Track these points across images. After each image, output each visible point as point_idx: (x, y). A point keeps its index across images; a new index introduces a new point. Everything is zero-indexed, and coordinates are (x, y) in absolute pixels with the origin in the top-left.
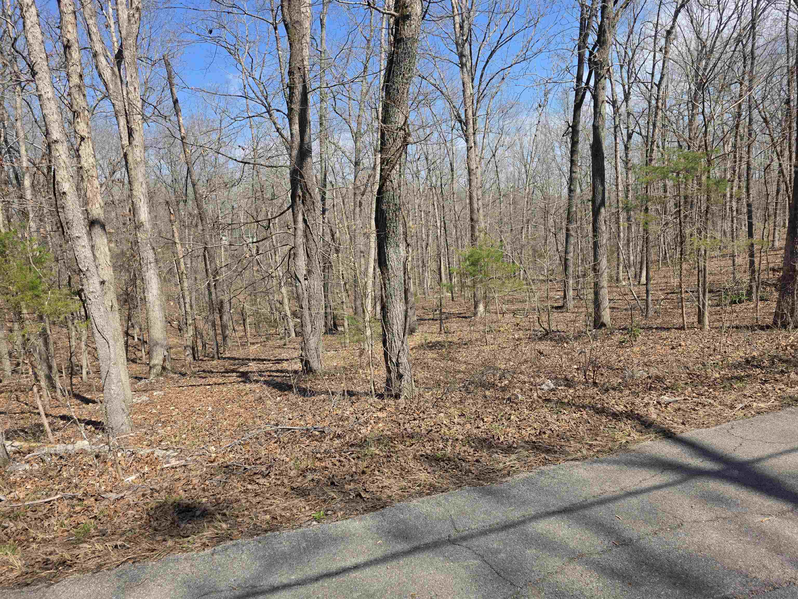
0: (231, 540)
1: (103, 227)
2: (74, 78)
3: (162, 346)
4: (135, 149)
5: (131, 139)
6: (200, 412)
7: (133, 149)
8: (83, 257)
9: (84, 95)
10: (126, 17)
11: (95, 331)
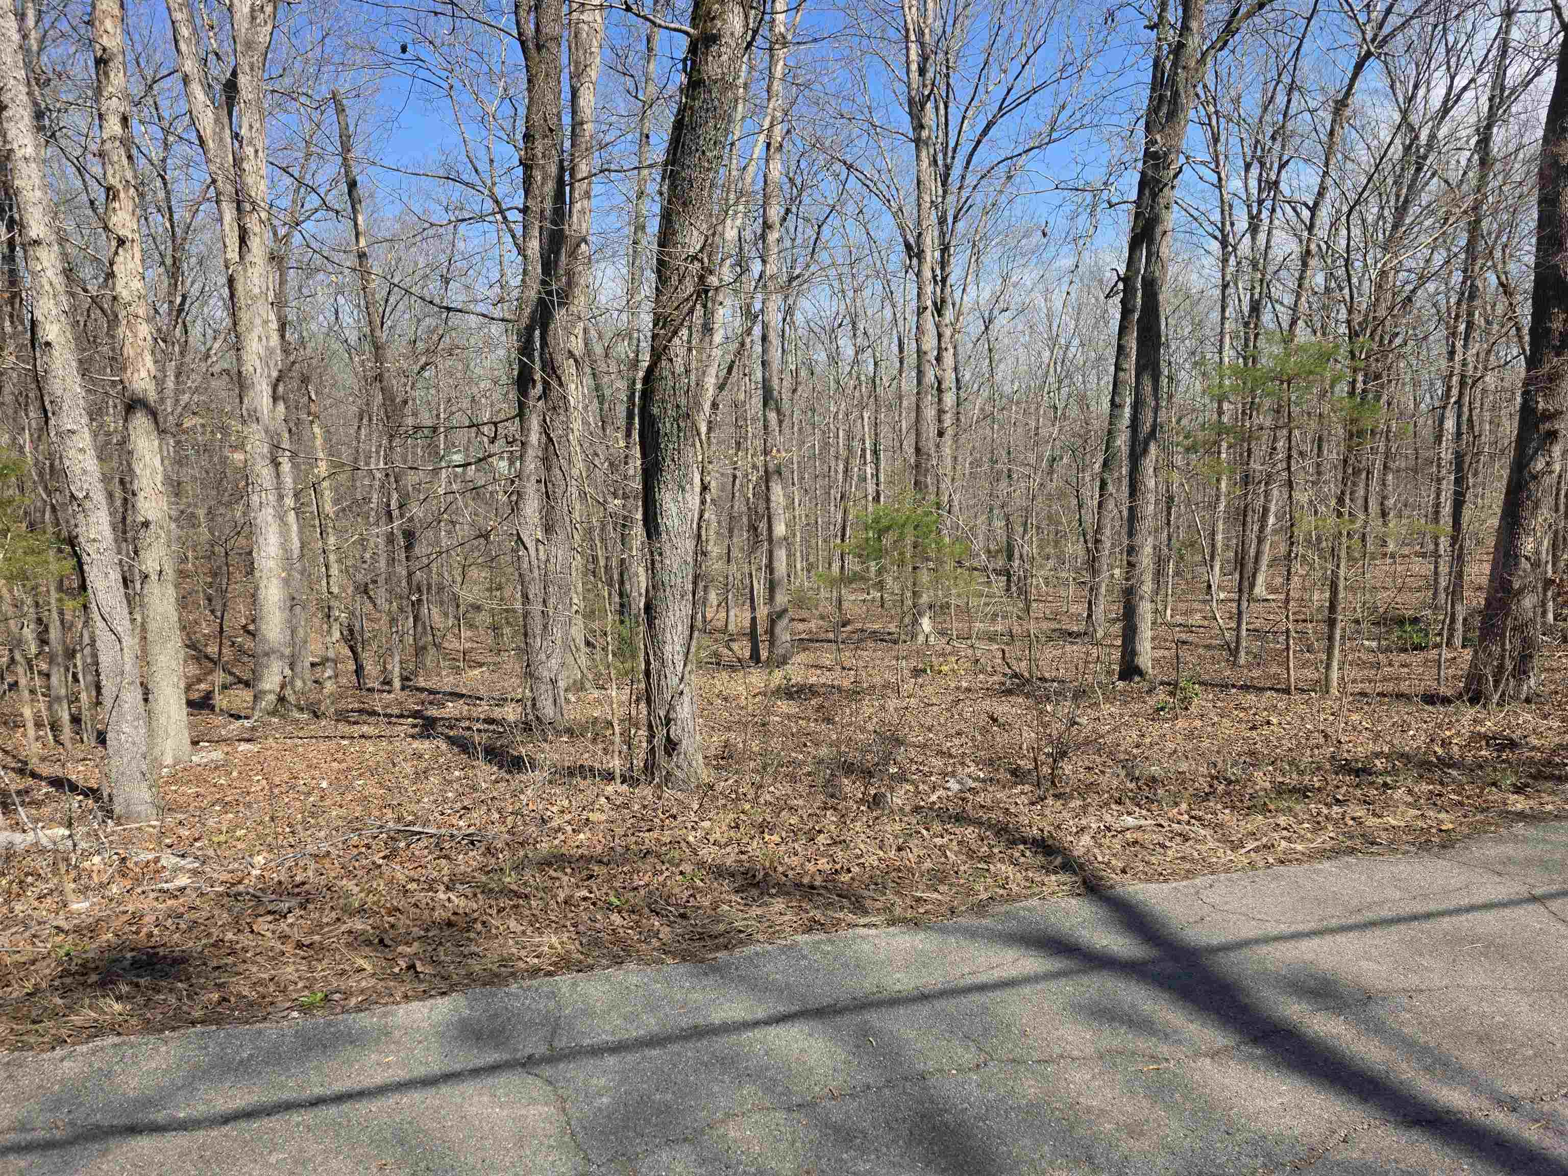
0: (119, 1034)
1: (153, 414)
2: (111, 122)
3: (281, 657)
4: (250, 270)
5: (245, 249)
6: (303, 788)
7: (245, 270)
8: (78, 472)
9: (131, 158)
11: (96, 616)
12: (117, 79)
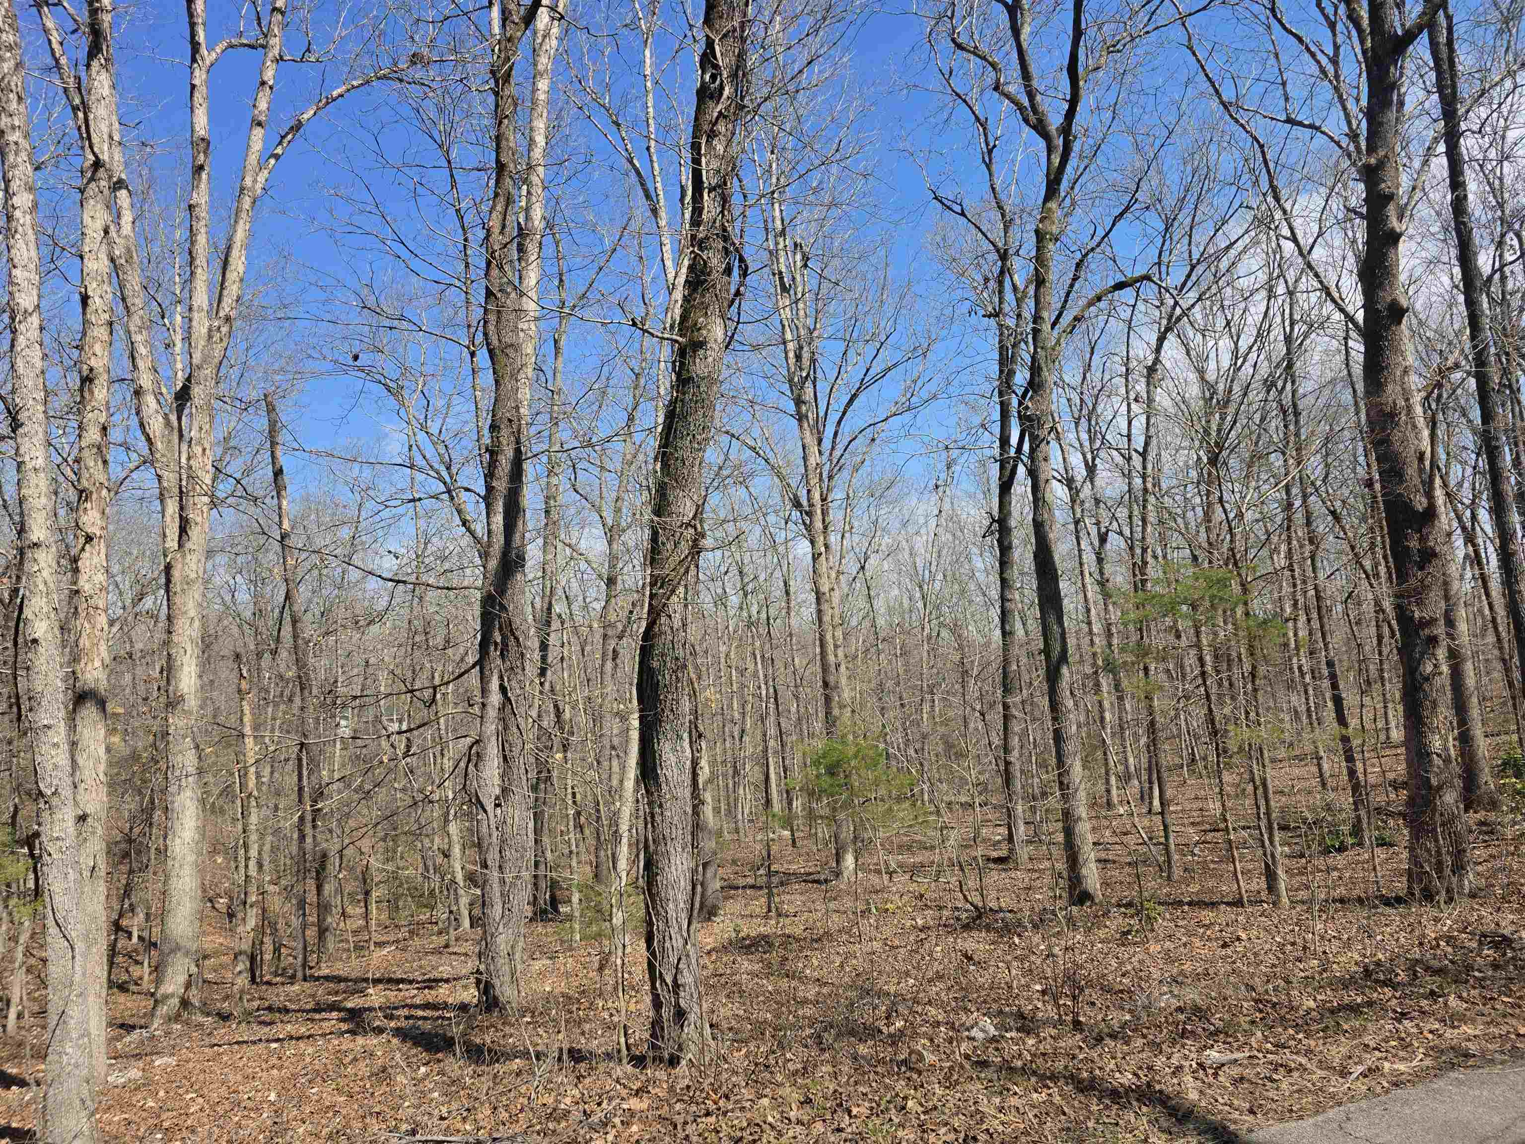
1: (102, 704)
2: (91, 432)
3: (187, 953)
4: (189, 557)
5: (185, 538)
6: (250, 1104)
7: (184, 556)
8: (49, 768)
9: (105, 462)
10: (204, 331)
11: (50, 922)
12: (100, 393)
